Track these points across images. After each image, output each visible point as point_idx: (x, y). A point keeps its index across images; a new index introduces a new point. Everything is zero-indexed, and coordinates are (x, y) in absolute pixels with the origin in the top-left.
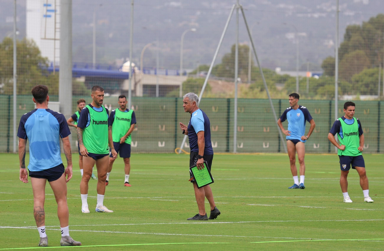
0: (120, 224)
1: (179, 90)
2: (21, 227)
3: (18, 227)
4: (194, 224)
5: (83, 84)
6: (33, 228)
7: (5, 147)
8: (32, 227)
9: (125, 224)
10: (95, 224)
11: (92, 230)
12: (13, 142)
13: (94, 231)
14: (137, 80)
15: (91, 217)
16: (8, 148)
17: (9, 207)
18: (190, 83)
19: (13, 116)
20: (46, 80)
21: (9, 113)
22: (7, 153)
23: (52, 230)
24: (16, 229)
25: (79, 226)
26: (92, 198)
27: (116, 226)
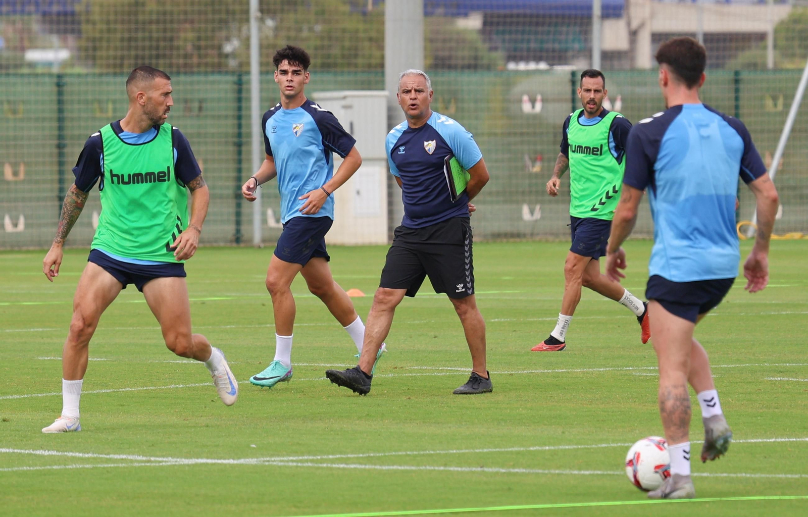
0: (530, 446)
1: (765, 48)
2: (239, 458)
3: (231, 461)
4: (750, 443)
5: (475, 36)
6: (275, 461)
7: (230, 229)
8: (273, 459)
9: (547, 448)
10: (458, 449)
11: (445, 465)
12: (251, 214)
13: (452, 469)
14: (635, 24)
15: (450, 427)
16: (238, 231)
17: (213, 403)
18: (799, 27)
19: (249, 135)
20: (361, 26)
21: (240, 126)
22: (235, 245)
23: (328, 468)
24: (225, 465)
25: (409, 455)
26: (461, 373)
27: (518, 453)
